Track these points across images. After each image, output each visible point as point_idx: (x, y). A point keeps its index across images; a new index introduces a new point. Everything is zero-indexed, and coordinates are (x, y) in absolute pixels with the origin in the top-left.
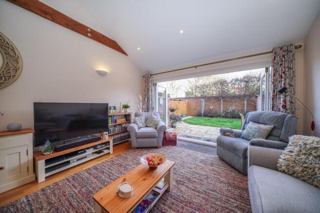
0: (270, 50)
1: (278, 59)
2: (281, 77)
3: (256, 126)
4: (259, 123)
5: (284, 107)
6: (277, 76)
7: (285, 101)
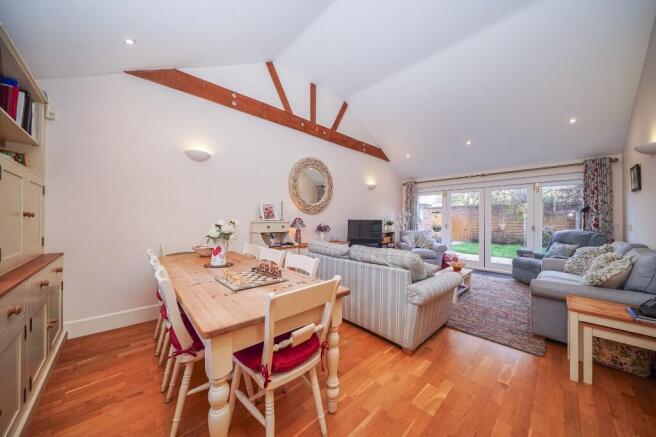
0: (581, 161)
1: (589, 172)
2: (593, 193)
3: (561, 245)
4: (564, 243)
5: (596, 226)
6: (589, 192)
7: (597, 220)
